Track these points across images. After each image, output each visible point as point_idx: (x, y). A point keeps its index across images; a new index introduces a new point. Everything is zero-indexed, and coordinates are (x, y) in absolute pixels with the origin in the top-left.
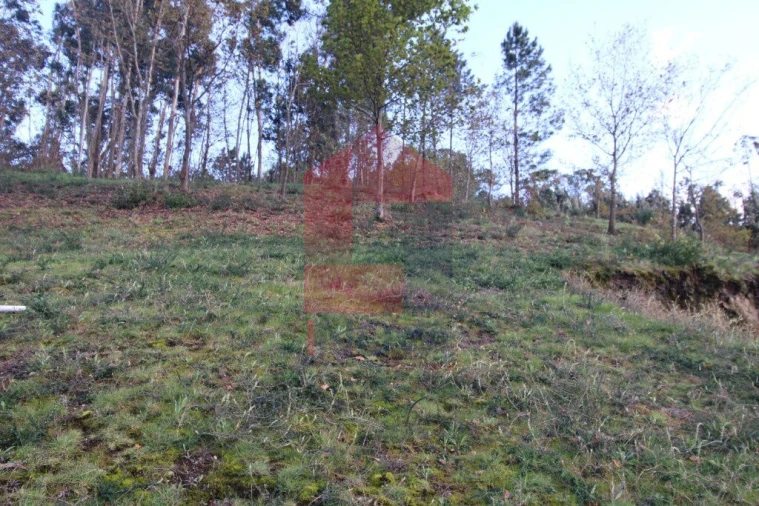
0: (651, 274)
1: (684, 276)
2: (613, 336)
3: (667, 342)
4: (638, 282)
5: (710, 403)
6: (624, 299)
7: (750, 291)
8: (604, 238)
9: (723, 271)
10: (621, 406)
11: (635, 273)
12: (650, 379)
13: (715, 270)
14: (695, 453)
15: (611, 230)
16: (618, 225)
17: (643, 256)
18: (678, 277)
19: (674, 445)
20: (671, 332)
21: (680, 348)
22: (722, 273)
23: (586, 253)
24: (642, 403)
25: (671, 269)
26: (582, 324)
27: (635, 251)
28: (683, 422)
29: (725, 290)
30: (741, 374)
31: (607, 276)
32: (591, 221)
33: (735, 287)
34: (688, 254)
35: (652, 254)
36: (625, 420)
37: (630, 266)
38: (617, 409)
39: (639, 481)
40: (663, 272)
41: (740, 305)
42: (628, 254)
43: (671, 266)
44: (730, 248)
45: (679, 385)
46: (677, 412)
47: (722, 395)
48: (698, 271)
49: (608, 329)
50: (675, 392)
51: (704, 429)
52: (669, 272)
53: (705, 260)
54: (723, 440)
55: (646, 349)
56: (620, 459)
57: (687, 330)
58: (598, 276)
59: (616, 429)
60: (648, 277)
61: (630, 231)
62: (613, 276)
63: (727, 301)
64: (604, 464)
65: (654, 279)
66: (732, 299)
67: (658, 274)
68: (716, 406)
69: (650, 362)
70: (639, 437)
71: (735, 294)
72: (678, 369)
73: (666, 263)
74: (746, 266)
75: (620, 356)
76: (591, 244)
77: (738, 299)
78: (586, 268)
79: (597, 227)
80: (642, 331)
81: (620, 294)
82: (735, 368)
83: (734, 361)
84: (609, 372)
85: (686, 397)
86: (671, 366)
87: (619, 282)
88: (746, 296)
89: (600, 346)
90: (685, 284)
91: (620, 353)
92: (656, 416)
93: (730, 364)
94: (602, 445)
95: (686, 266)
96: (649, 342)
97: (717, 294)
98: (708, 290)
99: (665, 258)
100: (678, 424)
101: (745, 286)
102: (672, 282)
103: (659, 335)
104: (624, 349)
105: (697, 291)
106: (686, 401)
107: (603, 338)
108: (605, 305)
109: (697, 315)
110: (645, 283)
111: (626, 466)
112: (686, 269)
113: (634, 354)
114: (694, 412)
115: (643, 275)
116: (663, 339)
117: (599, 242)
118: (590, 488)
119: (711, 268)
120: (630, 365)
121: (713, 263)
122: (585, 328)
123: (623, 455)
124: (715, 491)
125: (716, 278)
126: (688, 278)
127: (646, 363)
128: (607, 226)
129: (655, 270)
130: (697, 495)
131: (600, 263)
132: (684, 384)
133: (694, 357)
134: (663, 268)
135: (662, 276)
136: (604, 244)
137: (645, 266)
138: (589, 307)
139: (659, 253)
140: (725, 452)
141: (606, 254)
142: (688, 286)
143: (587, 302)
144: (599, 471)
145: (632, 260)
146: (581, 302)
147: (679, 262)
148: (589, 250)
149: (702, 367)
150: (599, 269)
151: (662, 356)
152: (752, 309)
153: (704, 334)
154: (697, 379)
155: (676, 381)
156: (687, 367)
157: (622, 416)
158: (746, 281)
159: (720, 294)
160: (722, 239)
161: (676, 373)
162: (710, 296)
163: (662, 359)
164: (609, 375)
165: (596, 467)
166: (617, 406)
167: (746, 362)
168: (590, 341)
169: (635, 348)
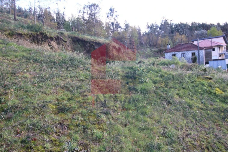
0: (27, 34)
1: (38, 35)
2: (13, 53)
3: (31, 54)
4: (23, 36)
5: (42, 70)
6: (18, 41)
7: (56, 40)
8: (12, 21)
9: (49, 34)
10: (14, 74)
11: (22, 34)
12: (24, 65)
13: (46, 33)
14: (36, 83)
15: (15, 19)
16: (17, 18)
17: (25, 28)
18: (36, 35)
19: (30, 82)
20: (32, 51)
21: (34, 56)
22: (48, 35)
23: (5, 26)
24: (22, 72)
25: (34, 33)
26: (2, 49)
27: (22, 26)
28: (34, 76)
29: (49, 40)
30: (50, 62)
31: (13, 34)
32: (8, 15)
33: (52, 39)
34: (39, 29)
35: (28, 28)
36: (16, 77)
37: (20, 31)
38: (13, 75)
39: (19, 93)
40: (31, 34)
41: (53, 44)
42: (20, 27)
43: (34, 32)
44: (52, 28)
45: (33, 66)
46: (32, 73)
47: (45, 67)
48: (42, 34)
49: (11, 51)
50: (32, 68)
51: (39, 77)
52: (33, 34)
53: (44, 31)
54: (44, 79)
55: (24, 56)
56: (13, 89)
57: (36, 50)
58: (9, 34)
59: (12, 81)
60: (27, 35)
61: (22, 20)
62: (15, 34)
63: (50, 43)
64: (8, 91)
65: (28, 36)
66: (51, 42)
67: (30, 34)
68: (43, 71)
69: (25, 60)
70: (20, 82)
71: (52, 41)
72: (33, 61)
73: (32, 31)
74: (55, 33)
75: (15, 59)
76: (7, 23)
77: (53, 42)
78: (5, 31)
79: (10, 17)
80: (22, 51)
81: (17, 40)
82: (49, 60)
83: (49, 58)
84: (11, 64)
85: (35, 69)
86: (31, 61)
87: (17, 36)
88: (55, 41)
89: (9, 56)
90: (38, 38)
91: (15, 58)
92: (25, 75)
93: (47, 59)
94: (7, 86)
95: (38, 32)
96: (25, 54)
97: (47, 41)
98: (45, 40)
99: (32, 29)
100: (32, 76)
101: (54, 39)
102: (34, 37)
103: (28, 52)
104: (17, 57)
105: (41, 39)
106: (35, 70)
107: (9, 54)
108: (11, 43)
109: (40, 46)
110: (26, 37)
111: (15, 90)
112: (38, 33)
113: (20, 58)
114: (37, 73)
115: (25, 34)
116: (29, 53)
117: (10, 22)
118: (2, 98)
119: (45, 33)
120: (18, 61)
121: (46, 32)
122: (3, 51)
123: (14, 87)
124: (40, 92)
125: (47, 36)
126: (39, 36)
127: (24, 60)
128: (13, 17)
129: (29, 33)
130: (35, 94)
131: (10, 30)
132: (35, 65)
133: (38, 58)
134: (31, 32)
135: (31, 35)
136: (12, 23)
137: (25, 31)
138: (5, 44)
139: (30, 28)
140: (44, 81)
141: (12, 27)
142: (39, 38)
143: (4, 42)
144: (6, 93)
145: (21, 29)
146: (2, 42)
147: (36, 31)
148: (6, 25)
149: (40, 60)
150: (10, 31)
151: (29, 58)
152: (56, 45)
153: (41, 51)
154: (38, 64)
155: (32, 65)
156: (36, 61)
157: (15, 76)
158: (54, 37)
159: (48, 41)
160: (50, 25)
161: (32, 63)
162: (45, 41)
163: (28, 59)
164: (11, 65)
165: (5, 92)
166: (13, 74)
167: (51, 58)
168: (4, 55)
169: (20, 56)
